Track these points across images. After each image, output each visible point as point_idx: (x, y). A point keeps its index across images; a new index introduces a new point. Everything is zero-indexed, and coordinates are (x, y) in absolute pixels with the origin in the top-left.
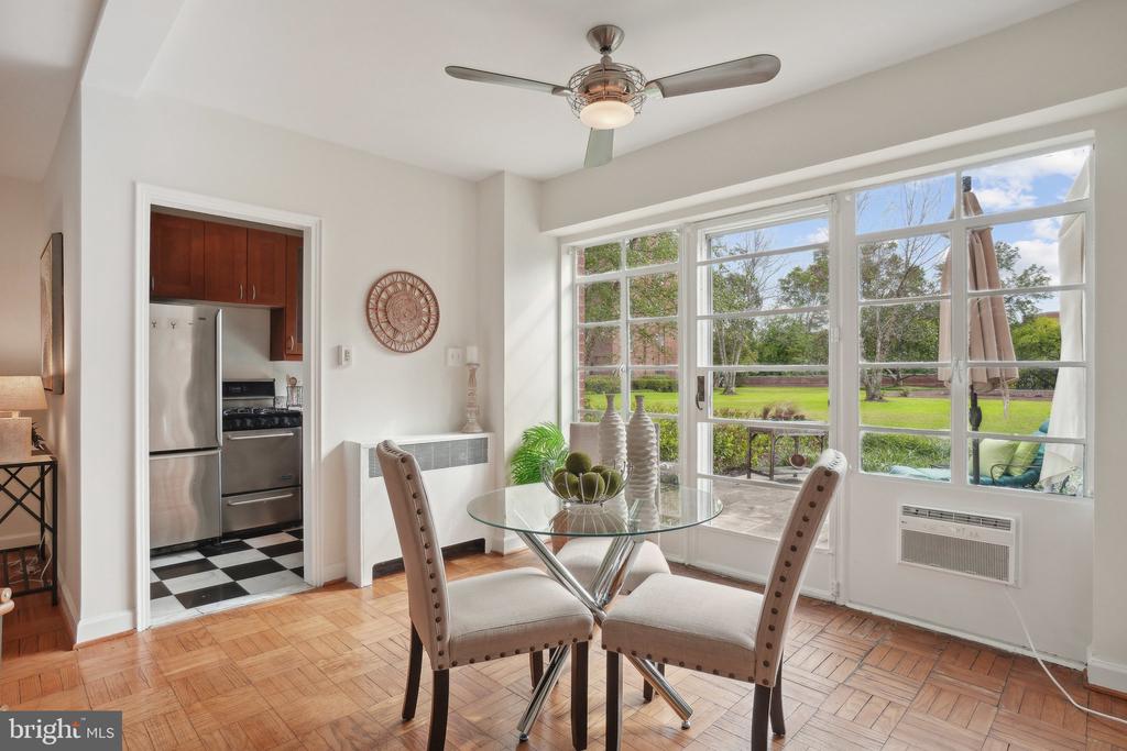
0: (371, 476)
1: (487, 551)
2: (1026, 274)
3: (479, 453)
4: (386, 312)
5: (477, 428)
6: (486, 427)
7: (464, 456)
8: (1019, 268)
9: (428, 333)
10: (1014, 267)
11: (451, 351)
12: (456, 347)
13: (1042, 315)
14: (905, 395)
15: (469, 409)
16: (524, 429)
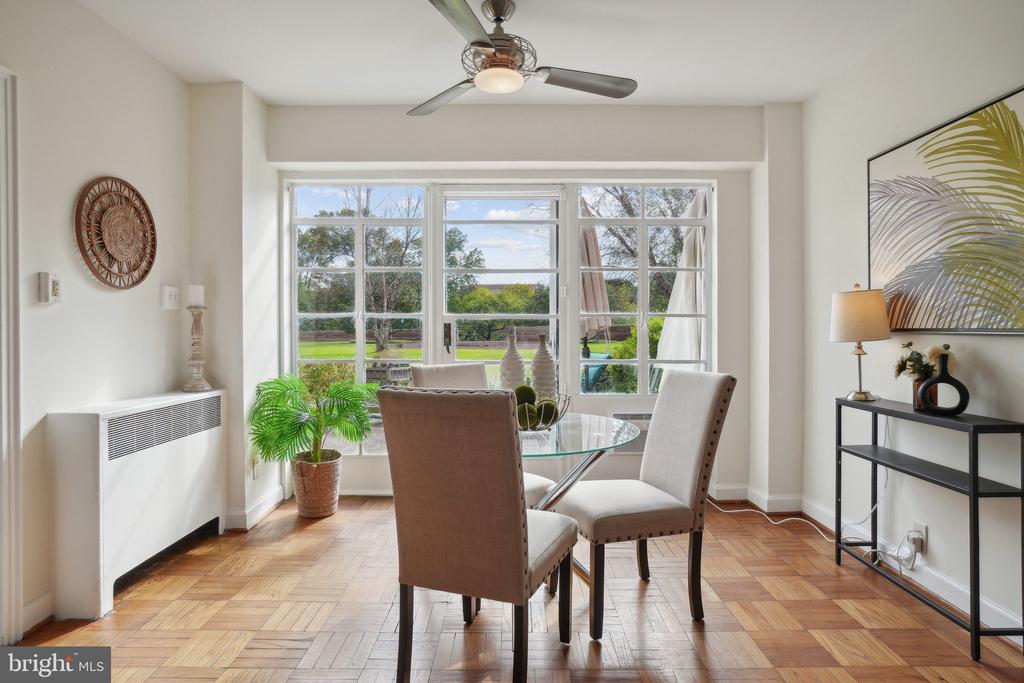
0: (111, 458)
1: (221, 532)
2: (471, 254)
3: (213, 415)
4: (99, 234)
5: (207, 386)
6: (215, 384)
7: (201, 420)
8: (467, 249)
9: (144, 264)
10: (464, 249)
11: (168, 289)
12: (170, 285)
13: (482, 286)
14: (400, 346)
15: (195, 362)
16: (256, 383)
